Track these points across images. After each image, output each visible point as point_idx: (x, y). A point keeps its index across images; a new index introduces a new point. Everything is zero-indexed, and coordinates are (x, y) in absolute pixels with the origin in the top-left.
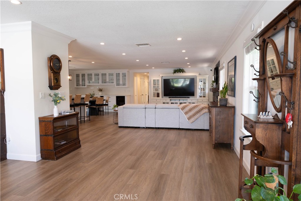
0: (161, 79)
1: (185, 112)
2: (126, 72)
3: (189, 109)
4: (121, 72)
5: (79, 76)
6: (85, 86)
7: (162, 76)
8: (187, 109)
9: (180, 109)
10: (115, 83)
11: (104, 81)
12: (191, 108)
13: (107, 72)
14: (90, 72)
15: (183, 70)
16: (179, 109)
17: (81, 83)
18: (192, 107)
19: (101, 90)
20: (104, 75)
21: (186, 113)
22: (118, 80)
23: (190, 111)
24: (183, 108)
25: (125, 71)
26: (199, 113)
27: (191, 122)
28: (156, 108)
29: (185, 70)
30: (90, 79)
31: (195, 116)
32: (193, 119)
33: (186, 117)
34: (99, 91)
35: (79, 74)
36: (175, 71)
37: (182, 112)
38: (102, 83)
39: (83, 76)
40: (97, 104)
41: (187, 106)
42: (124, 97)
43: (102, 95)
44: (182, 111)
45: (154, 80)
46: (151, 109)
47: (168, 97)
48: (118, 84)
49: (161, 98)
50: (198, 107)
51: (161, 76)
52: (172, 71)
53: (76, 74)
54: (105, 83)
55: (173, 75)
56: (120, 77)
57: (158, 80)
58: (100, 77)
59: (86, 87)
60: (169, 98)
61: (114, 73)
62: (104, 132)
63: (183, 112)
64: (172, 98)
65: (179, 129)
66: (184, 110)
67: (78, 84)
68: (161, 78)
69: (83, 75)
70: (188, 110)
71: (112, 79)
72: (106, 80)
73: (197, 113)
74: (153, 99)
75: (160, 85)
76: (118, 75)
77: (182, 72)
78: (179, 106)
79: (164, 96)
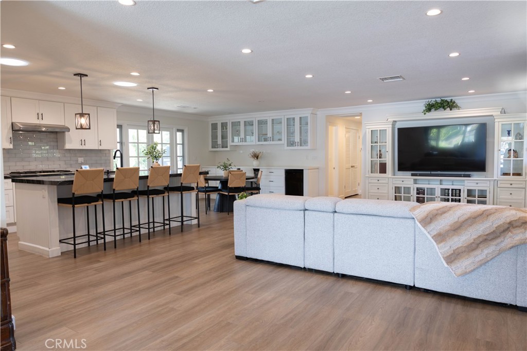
0: (390, 129)
1: (435, 233)
2: (309, 115)
3: (451, 226)
4: (297, 114)
5: (217, 128)
6: (227, 147)
7: (395, 122)
8: (443, 223)
9: (416, 221)
10: (284, 141)
11: (263, 137)
12: (462, 219)
13: (268, 116)
14: (236, 118)
15: (454, 102)
16: (412, 220)
17: (219, 141)
18: (466, 217)
19: (256, 156)
20: (262, 123)
21: (440, 238)
22: (290, 134)
23: (454, 230)
24: (426, 217)
25: (306, 112)
26: (495, 242)
27: (459, 271)
28: (335, 212)
29: (458, 101)
30: (236, 133)
31: (476, 253)
32: (465, 263)
33: (440, 251)
34: (252, 159)
35: (217, 124)
36: (430, 108)
37: (425, 232)
38: (259, 141)
39: (225, 128)
40: (231, 188)
41: (444, 212)
42: (302, 170)
43: (258, 166)
44: (422, 229)
45: (372, 131)
46: (321, 214)
47: (410, 173)
48: (291, 143)
49: (390, 176)
50: (491, 218)
51: (391, 120)
52: (421, 105)
53: (212, 124)
54: (265, 140)
55: (423, 116)
56: (296, 128)
57: (383, 132)
58: (255, 128)
59: (228, 149)
60: (413, 175)
61: (282, 117)
62: (176, 275)
63: (426, 235)
64: (420, 175)
65: (412, 288)
66: (433, 226)
67: (215, 145)
68: (391, 126)
69: (224, 125)
70: (447, 228)
71: (279, 133)
72: (267, 135)
73: (485, 240)
74: (369, 177)
75: (387, 144)
76: (290, 121)
77: (449, 109)
78: (413, 209)
79: (399, 170)
